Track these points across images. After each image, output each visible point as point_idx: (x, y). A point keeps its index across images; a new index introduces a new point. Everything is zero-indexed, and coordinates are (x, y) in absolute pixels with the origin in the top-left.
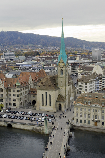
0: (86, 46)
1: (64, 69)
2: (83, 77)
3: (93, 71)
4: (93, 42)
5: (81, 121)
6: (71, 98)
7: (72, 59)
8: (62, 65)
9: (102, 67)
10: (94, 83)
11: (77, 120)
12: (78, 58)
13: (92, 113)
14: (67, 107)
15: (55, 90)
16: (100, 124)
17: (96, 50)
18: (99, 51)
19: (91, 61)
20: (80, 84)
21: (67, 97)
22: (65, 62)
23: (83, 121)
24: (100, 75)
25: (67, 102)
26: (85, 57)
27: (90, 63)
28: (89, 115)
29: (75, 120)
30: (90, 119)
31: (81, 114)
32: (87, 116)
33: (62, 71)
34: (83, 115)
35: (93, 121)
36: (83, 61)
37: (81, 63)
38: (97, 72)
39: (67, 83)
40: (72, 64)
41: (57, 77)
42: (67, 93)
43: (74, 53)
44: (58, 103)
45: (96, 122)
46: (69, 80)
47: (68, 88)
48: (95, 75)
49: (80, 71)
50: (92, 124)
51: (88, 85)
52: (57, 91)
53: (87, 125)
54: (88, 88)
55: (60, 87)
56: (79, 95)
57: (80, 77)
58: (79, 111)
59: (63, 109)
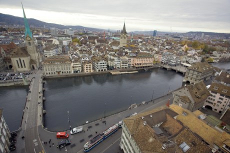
0: (46, 26)
1: (31, 41)
2: (46, 47)
3: (53, 43)
4: (51, 24)
5: (49, 73)
6: (40, 61)
7: (36, 34)
8: (28, 39)
9: (58, 40)
10: (55, 50)
11: (47, 73)
12: (41, 34)
13: (56, 68)
14: (38, 67)
15: (27, 57)
16: (61, 73)
17: (53, 29)
18: (55, 30)
19: (50, 36)
20: (45, 51)
21: (37, 61)
22: (31, 37)
23: (51, 73)
24: (58, 45)
25: (38, 64)
26: (46, 33)
27: (50, 38)
28: (54, 69)
29: (45, 74)
30: (55, 71)
31: (49, 69)
32: (53, 69)
33: (29, 43)
34: (50, 70)
35: (57, 72)
36: (45, 36)
37: (44, 38)
38: (56, 43)
39: (35, 51)
40: (37, 38)
41: (26, 47)
42: (37, 58)
43: (37, 31)
44: (31, 65)
45: (59, 72)
46: (37, 49)
47: (37, 55)
48: (54, 45)
49: (44, 43)
50: (56, 74)
51: (51, 52)
52: (29, 57)
53: (53, 74)
54: (51, 54)
55: (31, 54)
56: (46, 58)
57: (44, 47)
58: (47, 68)
59: (35, 68)
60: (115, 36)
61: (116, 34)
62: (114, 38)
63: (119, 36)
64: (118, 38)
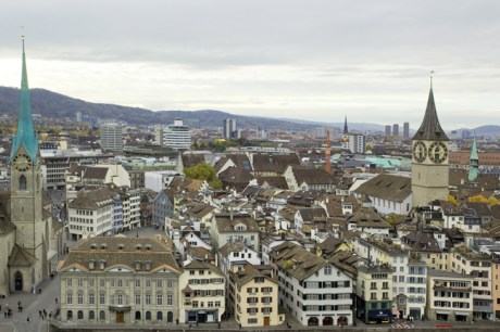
0: (83, 113)
1: (28, 173)
2: (80, 196)
3: (107, 180)
4: (101, 105)
5: (80, 314)
6: (51, 254)
7: (47, 146)
8: (22, 162)
9: (127, 168)
10: (110, 211)
11: (70, 314)
12: (64, 145)
13: (110, 290)
14: (38, 280)
15: (4, 234)
16: (130, 318)
17: (112, 124)
18: (119, 129)
19: (98, 152)
20: (72, 213)
21: (38, 253)
22: (33, 156)
23: (86, 314)
24: (124, 188)
25: (38, 266)
26: (83, 142)
27: (98, 158)
28: (103, 294)
29: (64, 315)
30: (105, 307)
31: (80, 293)
32: (97, 297)
33: (23, 179)
34: (86, 298)
35: (111, 309)
36: (77, 152)
37: (73, 159)
38: (118, 182)
39: (38, 213)
40: (49, 162)
41: (8, 196)
42: (39, 241)
43: (51, 131)
44: (14, 271)
45: (120, 314)
46: (43, 205)
47: (40, 226)
48: (112, 188)
49: (71, 180)
50: (111, 319)
51: (95, 216)
52: (10, 237)
53: (96, 323)
54: (95, 225)
55: (19, 225)
56: (70, 244)
57: (72, 194)
58: (75, 288)
59: (27, 285)
60: (378, 152)
61: (386, 142)
62: (374, 160)
63: (402, 152)
64: (396, 162)
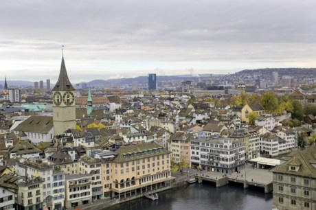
60: (30, 100)
61: (35, 93)
62: (27, 106)
64: (42, 106)
